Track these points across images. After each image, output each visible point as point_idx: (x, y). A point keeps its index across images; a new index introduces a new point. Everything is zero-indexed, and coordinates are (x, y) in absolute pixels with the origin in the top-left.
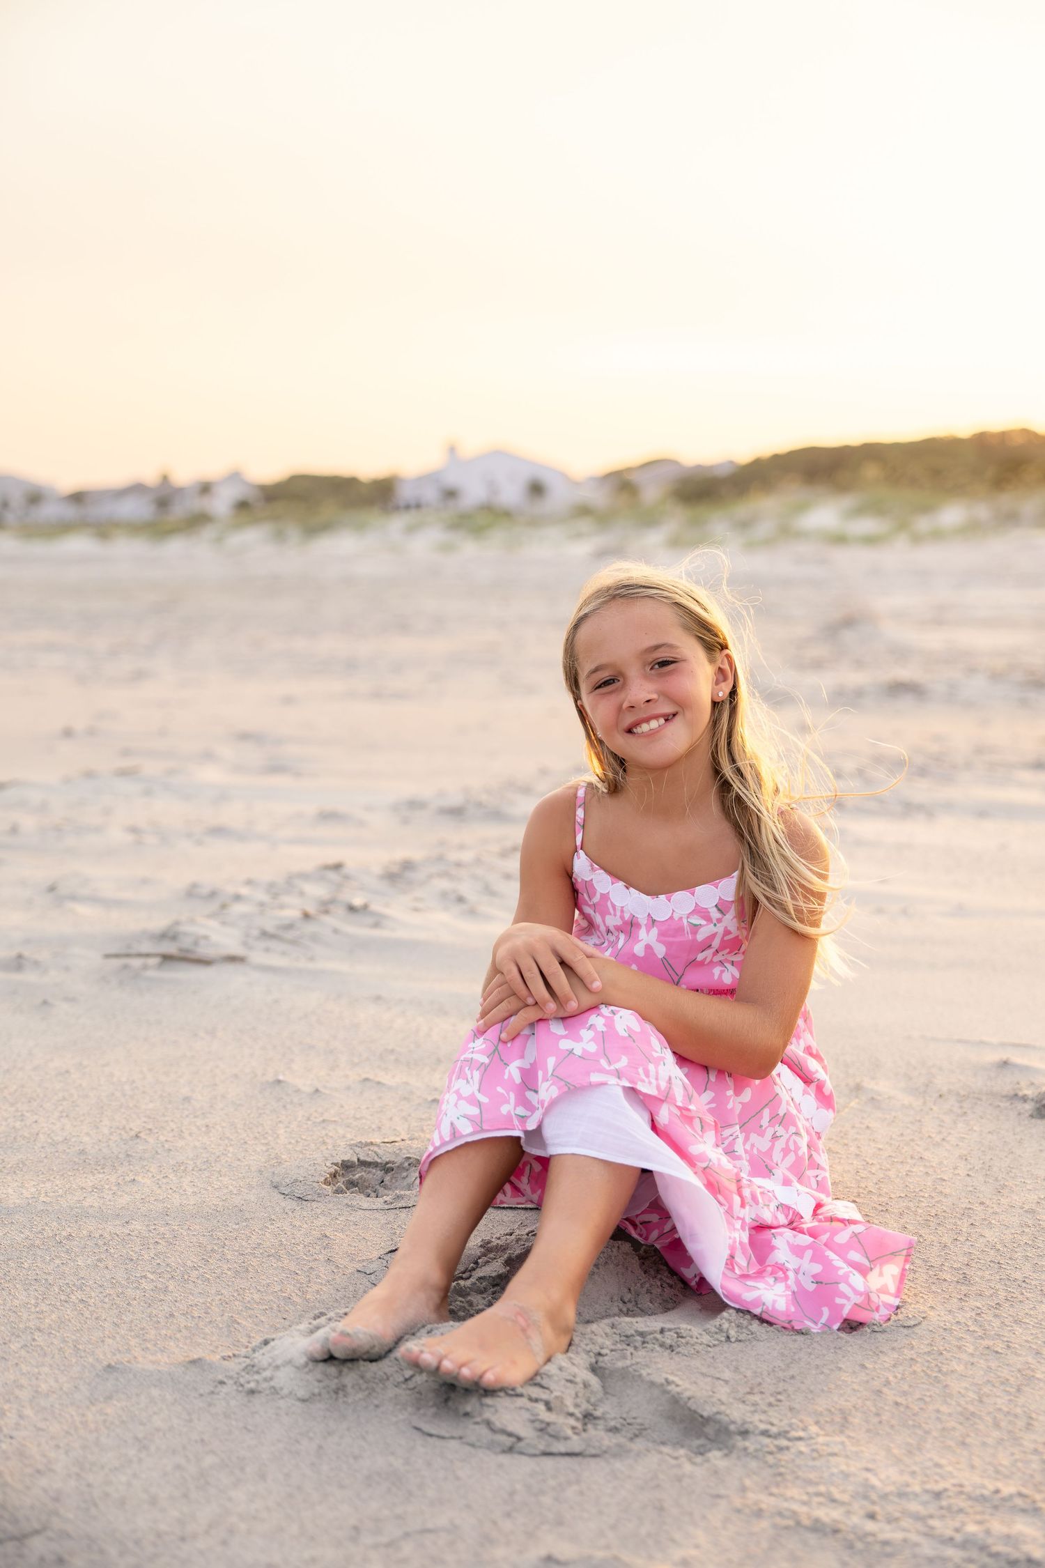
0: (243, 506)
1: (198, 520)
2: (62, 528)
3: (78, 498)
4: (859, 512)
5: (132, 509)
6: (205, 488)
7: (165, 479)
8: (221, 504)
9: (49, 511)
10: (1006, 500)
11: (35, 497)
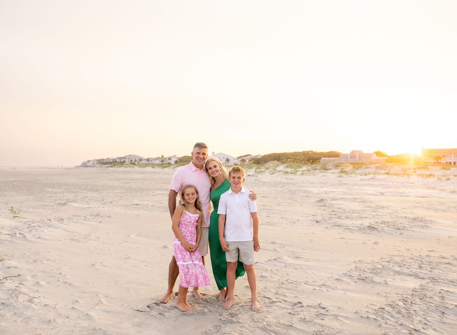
0: (176, 162)
1: (170, 164)
2: (146, 165)
3: (148, 160)
4: (287, 167)
5: (157, 162)
6: (170, 159)
7: (163, 156)
8: (172, 162)
9: (143, 162)
10: (314, 166)
11: (141, 160)
